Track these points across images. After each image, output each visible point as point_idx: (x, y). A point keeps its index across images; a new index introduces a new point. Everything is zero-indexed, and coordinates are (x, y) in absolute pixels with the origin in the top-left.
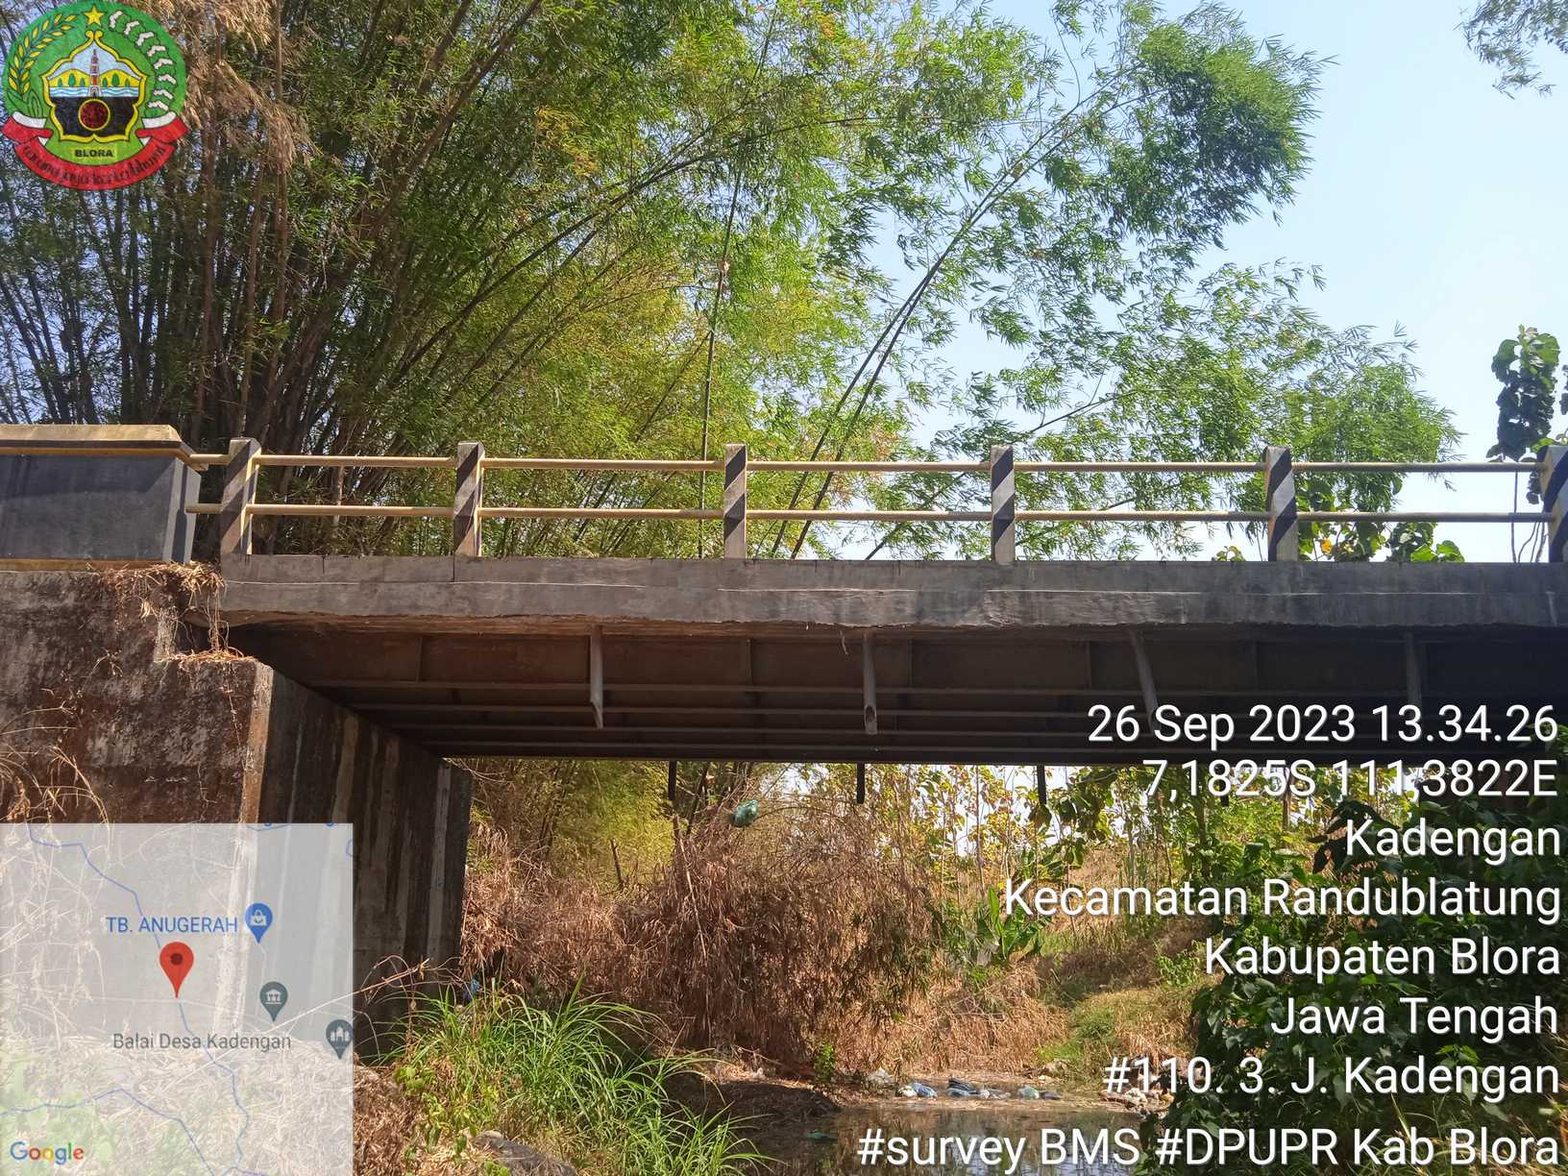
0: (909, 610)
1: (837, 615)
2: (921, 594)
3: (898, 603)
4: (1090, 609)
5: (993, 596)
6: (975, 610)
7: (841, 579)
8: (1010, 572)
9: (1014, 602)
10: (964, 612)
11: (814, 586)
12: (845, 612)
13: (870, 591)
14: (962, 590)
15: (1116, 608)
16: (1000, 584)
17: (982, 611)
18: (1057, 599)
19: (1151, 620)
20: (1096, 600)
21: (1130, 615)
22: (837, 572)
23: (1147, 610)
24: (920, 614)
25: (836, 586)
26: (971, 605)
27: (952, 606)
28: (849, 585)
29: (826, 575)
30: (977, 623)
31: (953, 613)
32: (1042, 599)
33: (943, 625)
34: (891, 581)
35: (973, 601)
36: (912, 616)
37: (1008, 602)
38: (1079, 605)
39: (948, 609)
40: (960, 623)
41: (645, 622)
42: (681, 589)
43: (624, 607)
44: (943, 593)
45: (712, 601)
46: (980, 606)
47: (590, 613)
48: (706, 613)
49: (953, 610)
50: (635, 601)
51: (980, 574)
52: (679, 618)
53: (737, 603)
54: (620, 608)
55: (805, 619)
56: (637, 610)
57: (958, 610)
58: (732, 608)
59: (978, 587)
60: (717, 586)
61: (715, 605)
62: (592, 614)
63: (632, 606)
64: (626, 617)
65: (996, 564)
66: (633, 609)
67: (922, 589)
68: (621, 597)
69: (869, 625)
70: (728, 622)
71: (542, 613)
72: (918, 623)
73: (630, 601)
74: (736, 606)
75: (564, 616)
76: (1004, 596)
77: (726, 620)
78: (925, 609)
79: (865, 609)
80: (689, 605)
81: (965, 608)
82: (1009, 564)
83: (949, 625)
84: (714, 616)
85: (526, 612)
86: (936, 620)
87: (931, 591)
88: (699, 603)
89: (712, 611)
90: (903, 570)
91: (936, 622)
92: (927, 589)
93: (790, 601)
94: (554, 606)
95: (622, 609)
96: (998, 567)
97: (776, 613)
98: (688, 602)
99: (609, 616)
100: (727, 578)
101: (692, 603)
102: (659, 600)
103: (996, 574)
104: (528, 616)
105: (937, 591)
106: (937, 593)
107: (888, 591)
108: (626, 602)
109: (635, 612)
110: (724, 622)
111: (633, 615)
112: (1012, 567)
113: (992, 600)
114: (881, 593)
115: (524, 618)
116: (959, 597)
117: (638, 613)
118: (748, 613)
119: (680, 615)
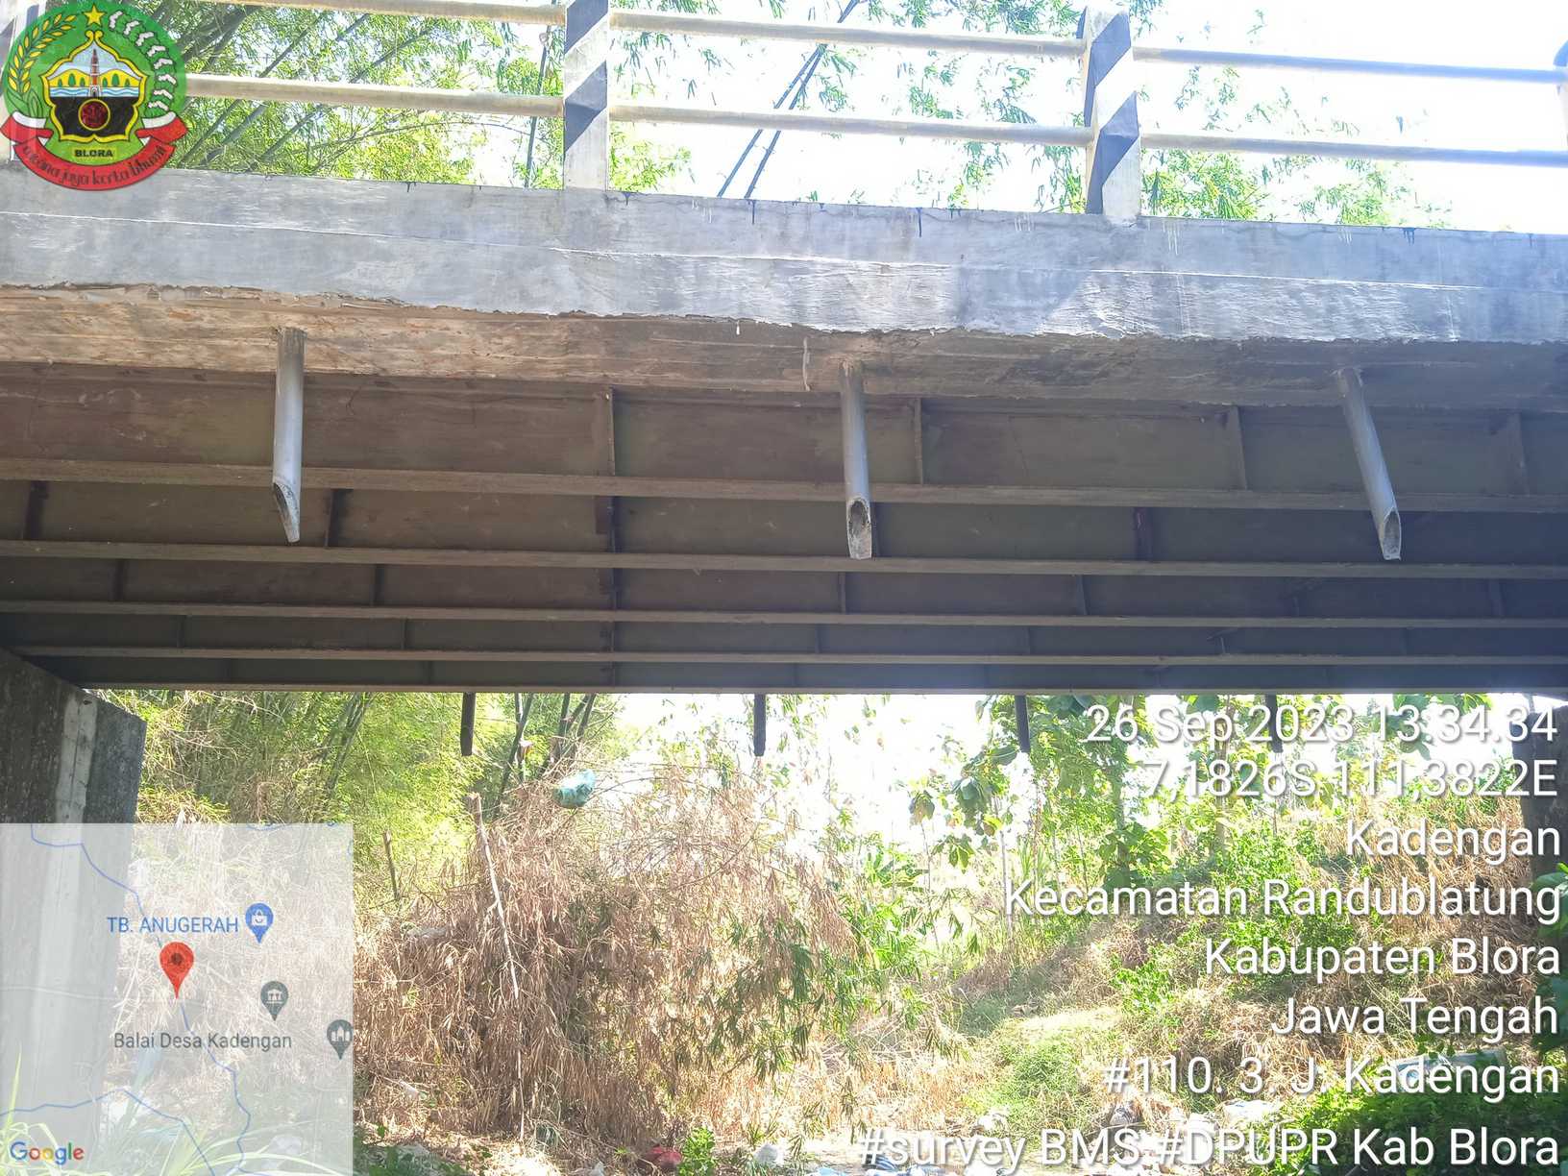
0: (941, 303)
1: (799, 308)
2: (963, 272)
3: (920, 287)
4: (1284, 311)
5: (1103, 281)
6: (1067, 305)
7: (806, 239)
8: (1132, 237)
9: (1141, 293)
10: (1049, 308)
11: (752, 250)
12: (813, 301)
13: (863, 264)
14: (1042, 267)
15: (1331, 310)
16: (1116, 259)
17: (1085, 308)
18: (1222, 290)
19: (1395, 334)
20: (1293, 294)
21: (1358, 323)
22: (797, 226)
23: (1388, 316)
24: (963, 310)
25: (796, 252)
26: (1062, 297)
27: (1027, 296)
28: (821, 250)
29: (776, 230)
30: (1075, 331)
31: (1027, 310)
32: (1195, 289)
33: (1009, 331)
34: (905, 246)
35: (1065, 289)
36: (950, 313)
37: (1133, 293)
38: (1261, 301)
39: (1018, 302)
40: (1042, 329)
41: (393, 309)
42: (472, 246)
43: (346, 276)
44: (1007, 272)
45: (537, 272)
46: (1079, 298)
47: (269, 285)
48: (524, 295)
49: (1030, 304)
50: (372, 265)
51: (1076, 240)
52: (465, 303)
53: (590, 277)
54: (337, 277)
55: (733, 314)
56: (375, 283)
57: (1037, 304)
58: (581, 288)
59: (1073, 264)
60: (548, 242)
61: (545, 281)
62: (274, 287)
63: (364, 275)
64: (349, 297)
65: (1105, 222)
66: (366, 282)
67: (964, 265)
68: (340, 255)
69: (862, 330)
70: (572, 315)
71: (160, 283)
72: (961, 327)
73: (361, 265)
74: (588, 283)
75: (209, 289)
76: (1124, 281)
77: (567, 310)
78: (975, 300)
79: (853, 297)
80: (489, 277)
81: (1052, 301)
82: (1129, 224)
83: (1021, 333)
84: (543, 301)
85: (124, 279)
86: (996, 323)
87: (985, 267)
88: (510, 275)
89: (537, 291)
90: (927, 227)
91: (996, 326)
92: (977, 263)
93: (701, 278)
94: (190, 269)
95: (340, 281)
96: (1109, 228)
97: (672, 300)
98: (486, 271)
99: (312, 294)
100: (570, 226)
101: (495, 272)
102: (424, 265)
103: (1105, 240)
104: (128, 287)
105: (996, 267)
106: (996, 272)
107: (899, 265)
108: (349, 266)
109: (370, 288)
110: (563, 316)
111: (365, 293)
112: (1135, 229)
113: (1102, 287)
114: (885, 268)
115: (120, 291)
116: (1038, 280)
117: (376, 290)
118: (613, 297)
119: (469, 297)
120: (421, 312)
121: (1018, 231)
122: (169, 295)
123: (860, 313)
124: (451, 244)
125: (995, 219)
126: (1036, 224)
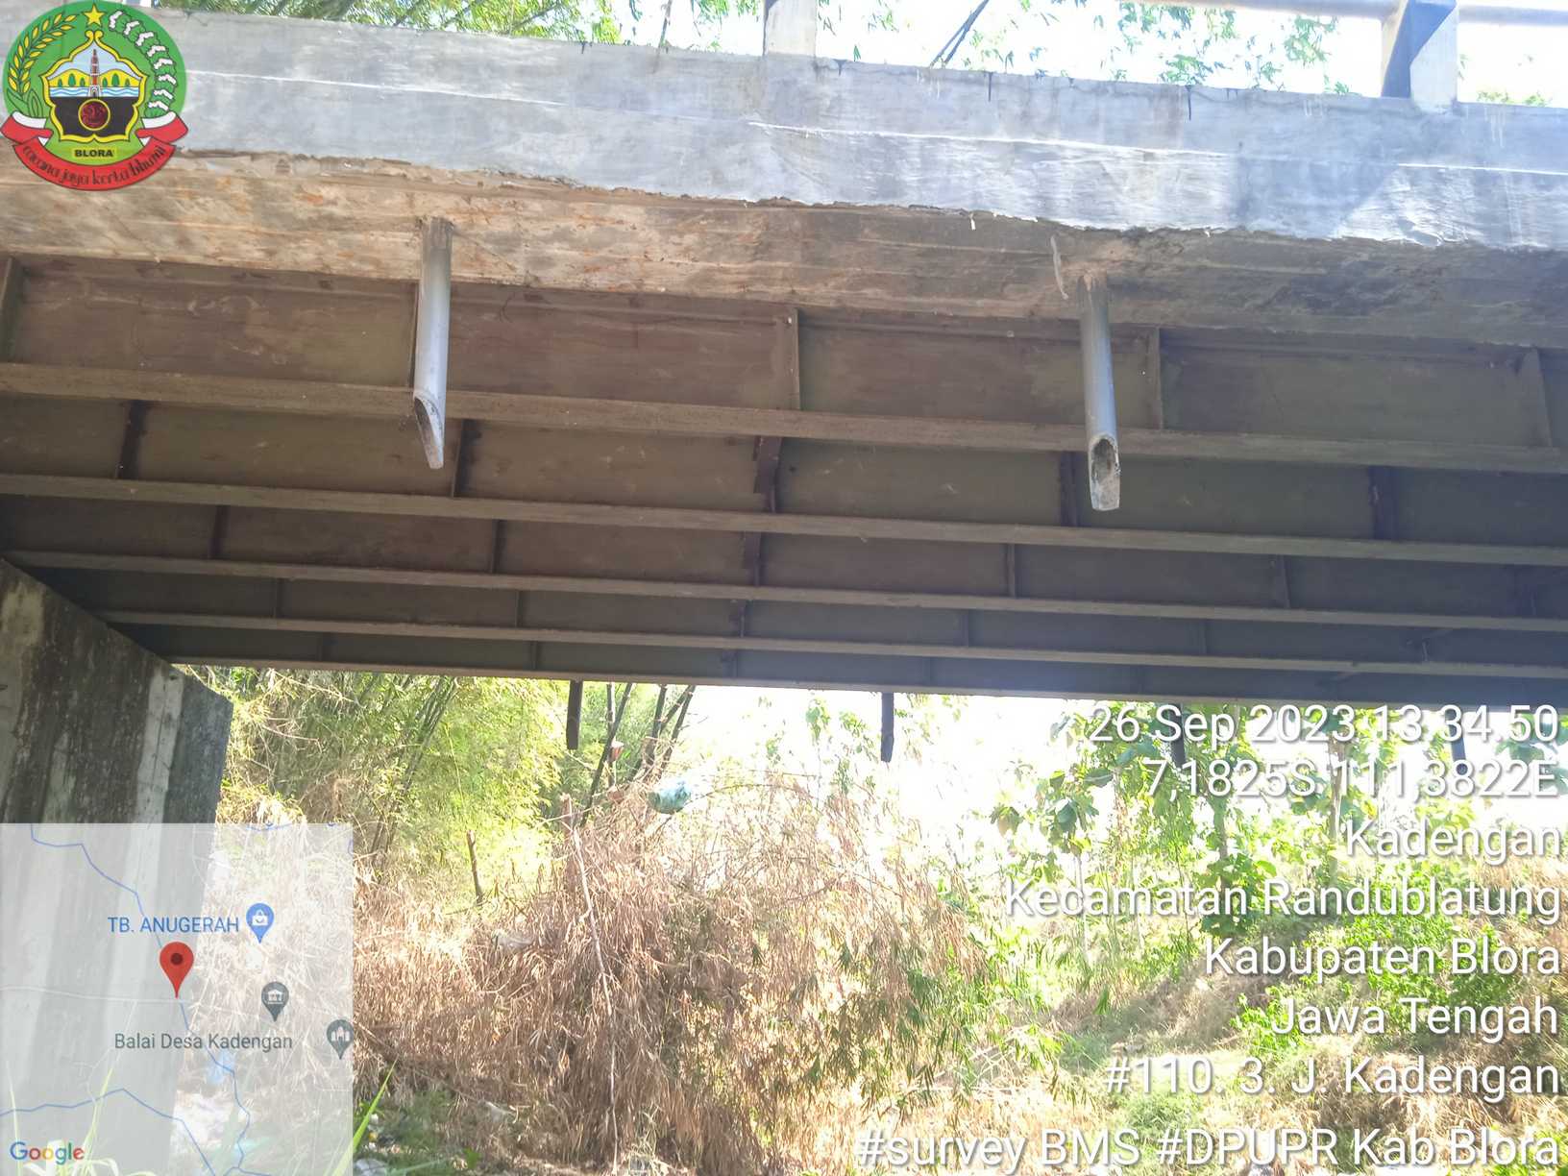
0: (1217, 197)
1: (1045, 200)
2: (1242, 162)
3: (1191, 178)
5: (1414, 178)
6: (1371, 205)
7: (1052, 120)
8: (1449, 126)
9: (1461, 194)
10: (1348, 207)
11: (987, 131)
12: (1062, 194)
13: (1123, 151)
14: (1338, 161)
16: (1427, 152)
17: (1391, 209)
18: (1560, 191)
22: (1041, 105)
24: (1244, 206)
25: (1041, 135)
26: (1364, 195)
27: (1321, 192)
28: (1070, 131)
29: (1017, 109)
30: (1381, 235)
31: (1322, 209)
32: (1527, 191)
33: (1301, 234)
34: (1171, 130)
35: (1367, 185)
36: (1228, 211)
37: (1450, 193)
39: (1311, 200)
40: (1341, 232)
41: (561, 191)
42: (657, 118)
43: (508, 149)
44: (1297, 165)
45: (734, 150)
46: (1385, 196)
47: (420, 157)
48: (718, 178)
49: (1324, 201)
50: (540, 138)
51: (1378, 128)
52: (648, 185)
53: (797, 158)
54: (498, 150)
55: (967, 205)
56: (542, 158)
57: (1334, 202)
58: (784, 170)
59: (1375, 156)
60: (747, 117)
61: (742, 162)
62: (424, 160)
63: (531, 149)
64: (512, 175)
65: (1414, 107)
66: (532, 156)
67: (1246, 153)
68: (502, 125)
69: (1123, 227)
70: (773, 203)
71: (293, 151)
72: (1242, 228)
73: (526, 138)
74: (793, 165)
75: (349, 161)
76: (1439, 177)
77: (769, 196)
78: (1258, 196)
79: (1110, 188)
80: (679, 155)
81: (1352, 199)
82: (1442, 110)
83: (1314, 235)
84: (740, 185)
85: (250, 146)
86: (1284, 223)
87: (1270, 158)
88: (702, 152)
89: (732, 173)
90: (1198, 108)
91: (1282, 227)
92: (1259, 152)
93: (928, 163)
94: (326, 139)
95: (503, 155)
96: (1419, 116)
97: (893, 188)
98: (673, 149)
99: (470, 169)
100: (773, 99)
101: (684, 150)
102: (601, 139)
103: (1415, 129)
104: (254, 156)
105: (1282, 158)
106: (1284, 163)
107: (1165, 152)
108: (513, 137)
109: (536, 165)
110: (763, 203)
111: (531, 171)
112: (1449, 117)
113: (1413, 184)
114: (1148, 156)
115: (245, 161)
116: (1335, 174)
117: (544, 166)
118: (824, 182)
119: (652, 178)
120: (596, 194)
121: (1308, 115)
122: (303, 168)
123: (1119, 207)
124: (633, 116)
125: (1280, 101)
126: (1330, 108)
